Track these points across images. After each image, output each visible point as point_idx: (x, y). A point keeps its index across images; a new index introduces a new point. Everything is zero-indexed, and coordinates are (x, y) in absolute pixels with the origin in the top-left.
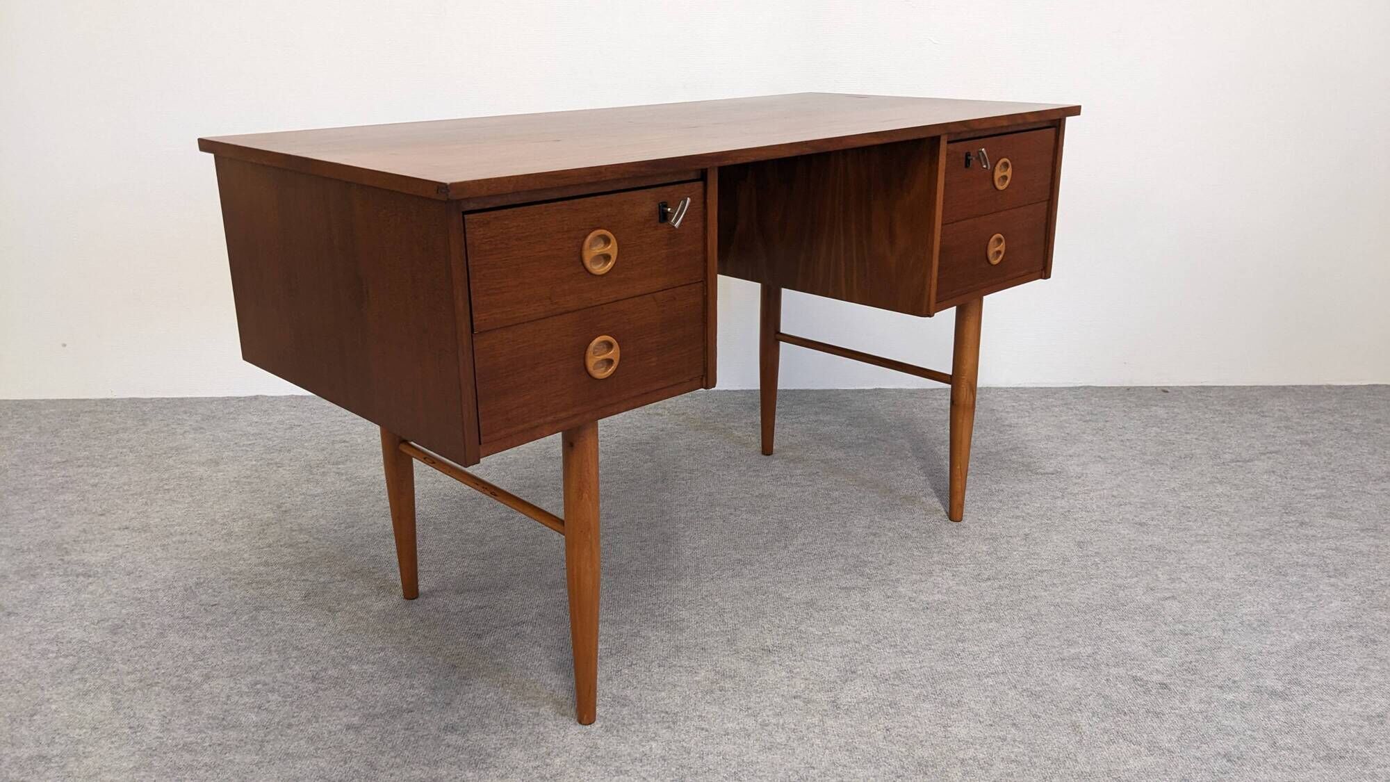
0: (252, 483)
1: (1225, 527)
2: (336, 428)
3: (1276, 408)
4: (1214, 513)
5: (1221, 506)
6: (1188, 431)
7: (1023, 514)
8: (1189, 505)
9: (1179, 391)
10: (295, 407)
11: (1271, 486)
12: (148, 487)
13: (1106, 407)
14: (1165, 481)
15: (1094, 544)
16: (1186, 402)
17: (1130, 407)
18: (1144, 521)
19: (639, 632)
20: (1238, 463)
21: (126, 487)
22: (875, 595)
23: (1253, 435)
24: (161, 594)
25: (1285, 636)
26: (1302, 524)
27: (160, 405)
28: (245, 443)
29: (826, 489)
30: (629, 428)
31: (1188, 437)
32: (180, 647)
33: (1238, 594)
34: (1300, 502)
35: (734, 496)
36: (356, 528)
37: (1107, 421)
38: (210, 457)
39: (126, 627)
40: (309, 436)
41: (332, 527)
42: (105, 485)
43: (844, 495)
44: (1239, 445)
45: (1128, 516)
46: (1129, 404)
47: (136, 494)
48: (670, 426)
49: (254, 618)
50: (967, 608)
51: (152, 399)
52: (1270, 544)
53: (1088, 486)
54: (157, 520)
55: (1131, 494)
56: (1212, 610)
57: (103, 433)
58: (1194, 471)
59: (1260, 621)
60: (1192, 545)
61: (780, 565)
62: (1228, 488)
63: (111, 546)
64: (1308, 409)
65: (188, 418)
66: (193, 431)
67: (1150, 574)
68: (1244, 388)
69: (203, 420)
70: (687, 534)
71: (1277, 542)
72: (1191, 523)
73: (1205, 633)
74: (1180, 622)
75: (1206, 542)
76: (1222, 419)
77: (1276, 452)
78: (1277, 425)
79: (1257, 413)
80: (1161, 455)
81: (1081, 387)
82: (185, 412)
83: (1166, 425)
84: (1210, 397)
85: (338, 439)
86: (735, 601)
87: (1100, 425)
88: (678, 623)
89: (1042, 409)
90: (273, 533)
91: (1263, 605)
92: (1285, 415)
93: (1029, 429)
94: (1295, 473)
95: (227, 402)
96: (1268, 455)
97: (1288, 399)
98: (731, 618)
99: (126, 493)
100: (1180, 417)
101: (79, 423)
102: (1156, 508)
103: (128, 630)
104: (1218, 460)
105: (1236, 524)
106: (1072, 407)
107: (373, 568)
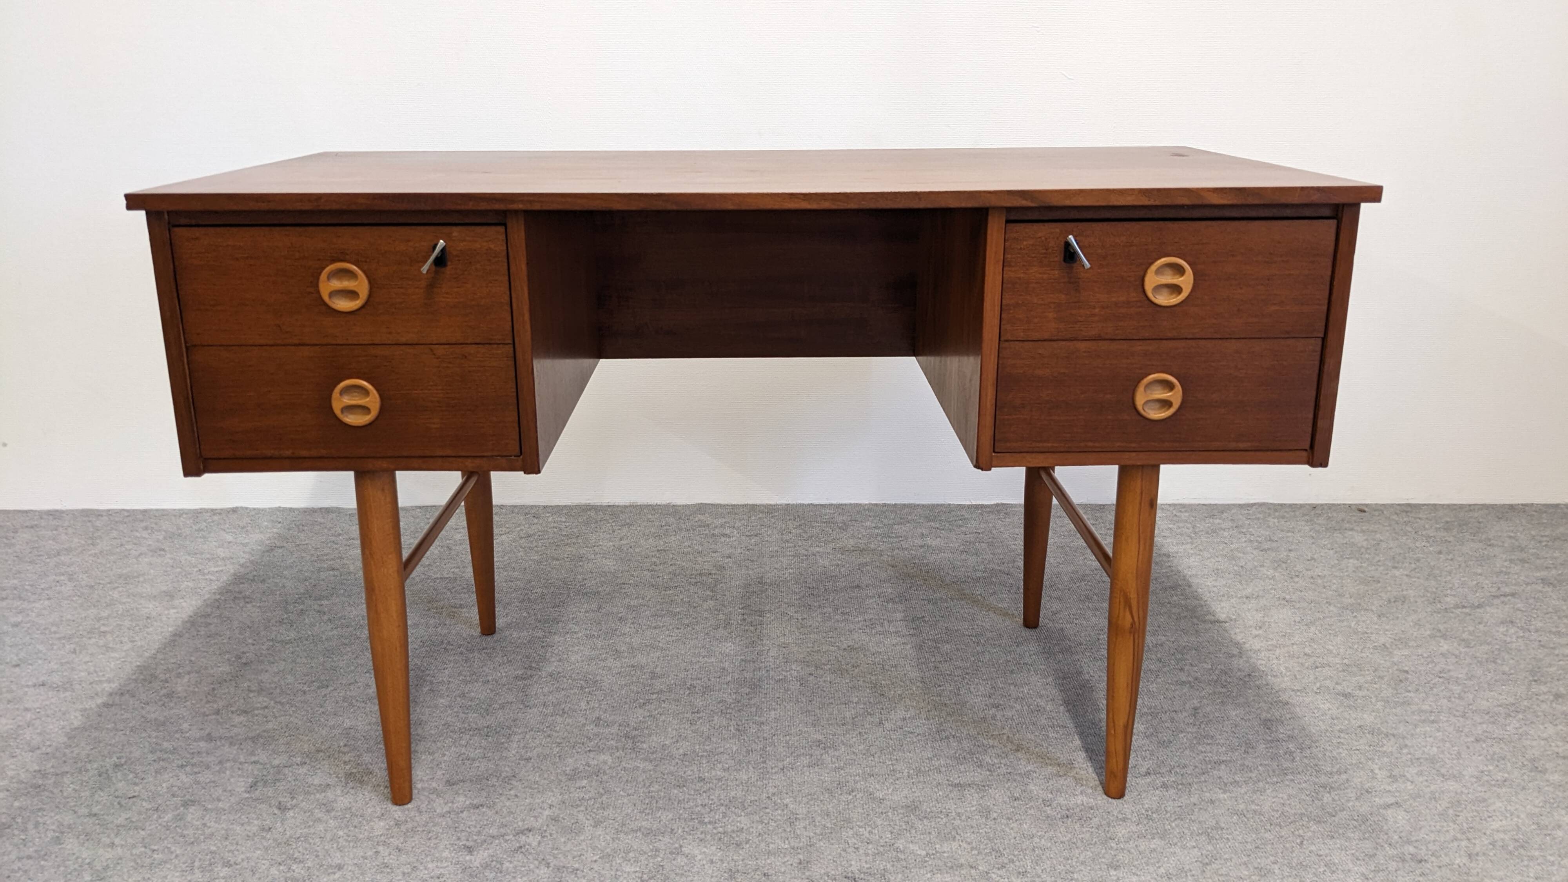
0: (210, 624)
1: (1457, 701)
2: (326, 551)
3: (1505, 535)
4: (1441, 680)
5: (1449, 671)
6: (1396, 565)
7: (1190, 679)
8: (1406, 669)
9: (1381, 510)
10: (280, 523)
11: (1512, 642)
12: (81, 628)
13: (1288, 531)
14: (1372, 633)
15: (1285, 722)
16: (1390, 525)
17: (1318, 532)
18: (1349, 690)
19: (681, 846)
20: (1464, 610)
21: (54, 629)
22: (998, 796)
23: (1479, 571)
24: (67, 780)
25: (1553, 864)
26: (1557, 696)
27: (117, 519)
28: (213, 569)
29: (934, 641)
30: (688, 553)
31: (1397, 573)
32: (77, 858)
33: (1485, 800)
34: (1550, 665)
35: (816, 648)
36: (331, 688)
37: (1290, 550)
38: (164, 588)
39: (15, 826)
40: (291, 561)
41: (300, 687)
42: (29, 625)
43: (958, 650)
44: (1463, 584)
45: (1328, 683)
46: (1317, 528)
47: (64, 638)
48: (739, 551)
49: (180, 818)
50: (1120, 816)
51: (109, 510)
52: (1518, 725)
53: (1272, 639)
54: (83, 674)
55: (1330, 651)
56: (1451, 824)
57: (39, 556)
58: (1409, 619)
59: (1516, 841)
60: (1416, 726)
61: (873, 750)
62: (1455, 644)
63: (18, 709)
64: (1545, 536)
65: (147, 536)
66: (151, 554)
67: (1363, 768)
68: (1461, 507)
69: (165, 538)
70: (752, 702)
71: (1528, 722)
72: (1409, 694)
73: (1445, 860)
74: (1409, 842)
75: (1433, 722)
76: (1438, 549)
77: (1513, 595)
78: (1509, 558)
79: (1480, 541)
80: (1363, 597)
81: (1253, 505)
82: (146, 528)
83: (1367, 556)
84: (1420, 519)
85: (325, 566)
86: (812, 803)
87: (1283, 555)
88: (734, 835)
89: (1207, 533)
90: (224, 694)
91: (1518, 817)
92: (1517, 544)
93: (1192, 559)
94: (1540, 624)
95: (199, 515)
96: (1502, 598)
97: (1518, 522)
98: (805, 828)
99: (53, 635)
100: (1384, 545)
101: (13, 541)
102: (1363, 672)
103: (16, 832)
104: (1439, 606)
105: (1471, 697)
106: (1244, 530)
107: (345, 745)
